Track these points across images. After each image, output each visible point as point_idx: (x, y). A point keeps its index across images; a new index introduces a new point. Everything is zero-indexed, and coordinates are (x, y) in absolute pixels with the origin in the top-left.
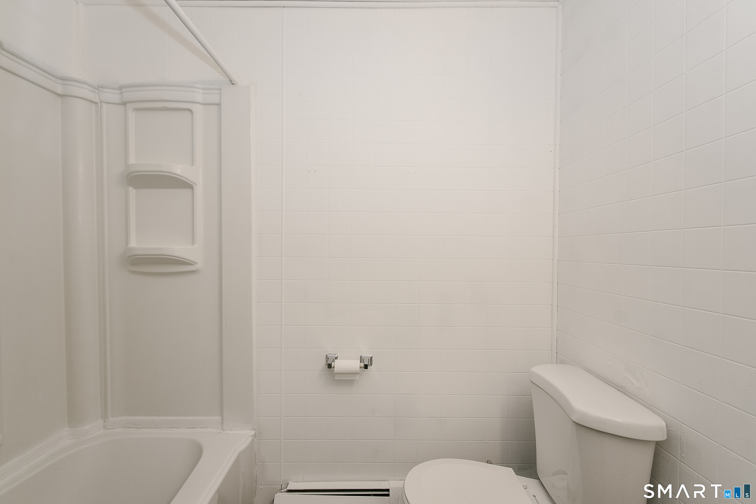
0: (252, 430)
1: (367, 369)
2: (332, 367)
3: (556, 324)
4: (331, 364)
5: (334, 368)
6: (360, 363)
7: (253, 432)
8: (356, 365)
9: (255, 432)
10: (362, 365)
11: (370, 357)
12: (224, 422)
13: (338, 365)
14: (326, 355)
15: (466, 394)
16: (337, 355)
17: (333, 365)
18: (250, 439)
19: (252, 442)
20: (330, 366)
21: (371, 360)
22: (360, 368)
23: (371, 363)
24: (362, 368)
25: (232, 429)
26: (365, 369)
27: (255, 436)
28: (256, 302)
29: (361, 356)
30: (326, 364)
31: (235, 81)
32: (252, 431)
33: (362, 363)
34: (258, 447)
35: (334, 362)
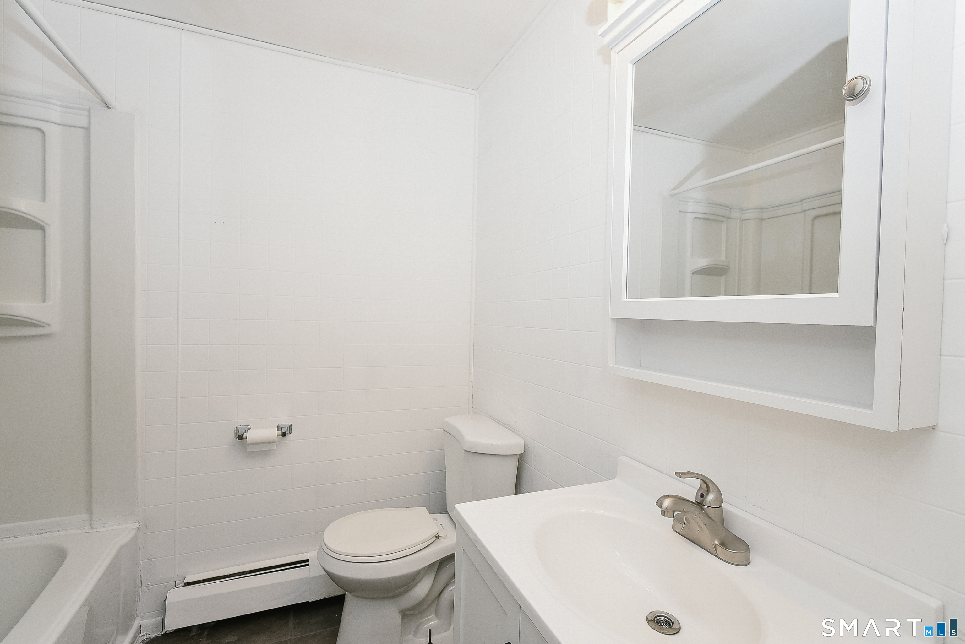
0: (136, 522)
1: (286, 436)
2: (243, 438)
3: (472, 382)
4: (242, 435)
5: (246, 439)
6: (278, 431)
7: (137, 525)
8: (272, 433)
9: (139, 525)
10: (280, 433)
11: (289, 425)
12: (93, 518)
13: (251, 436)
14: (236, 427)
15: (391, 454)
16: (249, 426)
17: (244, 436)
18: (133, 533)
19: (135, 537)
20: (241, 437)
21: (290, 428)
22: (277, 436)
23: (289, 431)
24: (280, 436)
25: (106, 525)
26: (283, 436)
27: (139, 529)
28: (141, 372)
29: (278, 425)
30: (236, 437)
31: (112, 105)
32: (135, 524)
33: (280, 431)
34: (144, 542)
35: (245, 432)
